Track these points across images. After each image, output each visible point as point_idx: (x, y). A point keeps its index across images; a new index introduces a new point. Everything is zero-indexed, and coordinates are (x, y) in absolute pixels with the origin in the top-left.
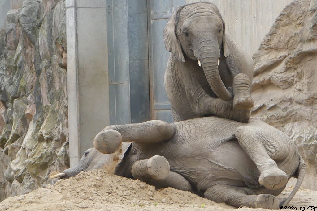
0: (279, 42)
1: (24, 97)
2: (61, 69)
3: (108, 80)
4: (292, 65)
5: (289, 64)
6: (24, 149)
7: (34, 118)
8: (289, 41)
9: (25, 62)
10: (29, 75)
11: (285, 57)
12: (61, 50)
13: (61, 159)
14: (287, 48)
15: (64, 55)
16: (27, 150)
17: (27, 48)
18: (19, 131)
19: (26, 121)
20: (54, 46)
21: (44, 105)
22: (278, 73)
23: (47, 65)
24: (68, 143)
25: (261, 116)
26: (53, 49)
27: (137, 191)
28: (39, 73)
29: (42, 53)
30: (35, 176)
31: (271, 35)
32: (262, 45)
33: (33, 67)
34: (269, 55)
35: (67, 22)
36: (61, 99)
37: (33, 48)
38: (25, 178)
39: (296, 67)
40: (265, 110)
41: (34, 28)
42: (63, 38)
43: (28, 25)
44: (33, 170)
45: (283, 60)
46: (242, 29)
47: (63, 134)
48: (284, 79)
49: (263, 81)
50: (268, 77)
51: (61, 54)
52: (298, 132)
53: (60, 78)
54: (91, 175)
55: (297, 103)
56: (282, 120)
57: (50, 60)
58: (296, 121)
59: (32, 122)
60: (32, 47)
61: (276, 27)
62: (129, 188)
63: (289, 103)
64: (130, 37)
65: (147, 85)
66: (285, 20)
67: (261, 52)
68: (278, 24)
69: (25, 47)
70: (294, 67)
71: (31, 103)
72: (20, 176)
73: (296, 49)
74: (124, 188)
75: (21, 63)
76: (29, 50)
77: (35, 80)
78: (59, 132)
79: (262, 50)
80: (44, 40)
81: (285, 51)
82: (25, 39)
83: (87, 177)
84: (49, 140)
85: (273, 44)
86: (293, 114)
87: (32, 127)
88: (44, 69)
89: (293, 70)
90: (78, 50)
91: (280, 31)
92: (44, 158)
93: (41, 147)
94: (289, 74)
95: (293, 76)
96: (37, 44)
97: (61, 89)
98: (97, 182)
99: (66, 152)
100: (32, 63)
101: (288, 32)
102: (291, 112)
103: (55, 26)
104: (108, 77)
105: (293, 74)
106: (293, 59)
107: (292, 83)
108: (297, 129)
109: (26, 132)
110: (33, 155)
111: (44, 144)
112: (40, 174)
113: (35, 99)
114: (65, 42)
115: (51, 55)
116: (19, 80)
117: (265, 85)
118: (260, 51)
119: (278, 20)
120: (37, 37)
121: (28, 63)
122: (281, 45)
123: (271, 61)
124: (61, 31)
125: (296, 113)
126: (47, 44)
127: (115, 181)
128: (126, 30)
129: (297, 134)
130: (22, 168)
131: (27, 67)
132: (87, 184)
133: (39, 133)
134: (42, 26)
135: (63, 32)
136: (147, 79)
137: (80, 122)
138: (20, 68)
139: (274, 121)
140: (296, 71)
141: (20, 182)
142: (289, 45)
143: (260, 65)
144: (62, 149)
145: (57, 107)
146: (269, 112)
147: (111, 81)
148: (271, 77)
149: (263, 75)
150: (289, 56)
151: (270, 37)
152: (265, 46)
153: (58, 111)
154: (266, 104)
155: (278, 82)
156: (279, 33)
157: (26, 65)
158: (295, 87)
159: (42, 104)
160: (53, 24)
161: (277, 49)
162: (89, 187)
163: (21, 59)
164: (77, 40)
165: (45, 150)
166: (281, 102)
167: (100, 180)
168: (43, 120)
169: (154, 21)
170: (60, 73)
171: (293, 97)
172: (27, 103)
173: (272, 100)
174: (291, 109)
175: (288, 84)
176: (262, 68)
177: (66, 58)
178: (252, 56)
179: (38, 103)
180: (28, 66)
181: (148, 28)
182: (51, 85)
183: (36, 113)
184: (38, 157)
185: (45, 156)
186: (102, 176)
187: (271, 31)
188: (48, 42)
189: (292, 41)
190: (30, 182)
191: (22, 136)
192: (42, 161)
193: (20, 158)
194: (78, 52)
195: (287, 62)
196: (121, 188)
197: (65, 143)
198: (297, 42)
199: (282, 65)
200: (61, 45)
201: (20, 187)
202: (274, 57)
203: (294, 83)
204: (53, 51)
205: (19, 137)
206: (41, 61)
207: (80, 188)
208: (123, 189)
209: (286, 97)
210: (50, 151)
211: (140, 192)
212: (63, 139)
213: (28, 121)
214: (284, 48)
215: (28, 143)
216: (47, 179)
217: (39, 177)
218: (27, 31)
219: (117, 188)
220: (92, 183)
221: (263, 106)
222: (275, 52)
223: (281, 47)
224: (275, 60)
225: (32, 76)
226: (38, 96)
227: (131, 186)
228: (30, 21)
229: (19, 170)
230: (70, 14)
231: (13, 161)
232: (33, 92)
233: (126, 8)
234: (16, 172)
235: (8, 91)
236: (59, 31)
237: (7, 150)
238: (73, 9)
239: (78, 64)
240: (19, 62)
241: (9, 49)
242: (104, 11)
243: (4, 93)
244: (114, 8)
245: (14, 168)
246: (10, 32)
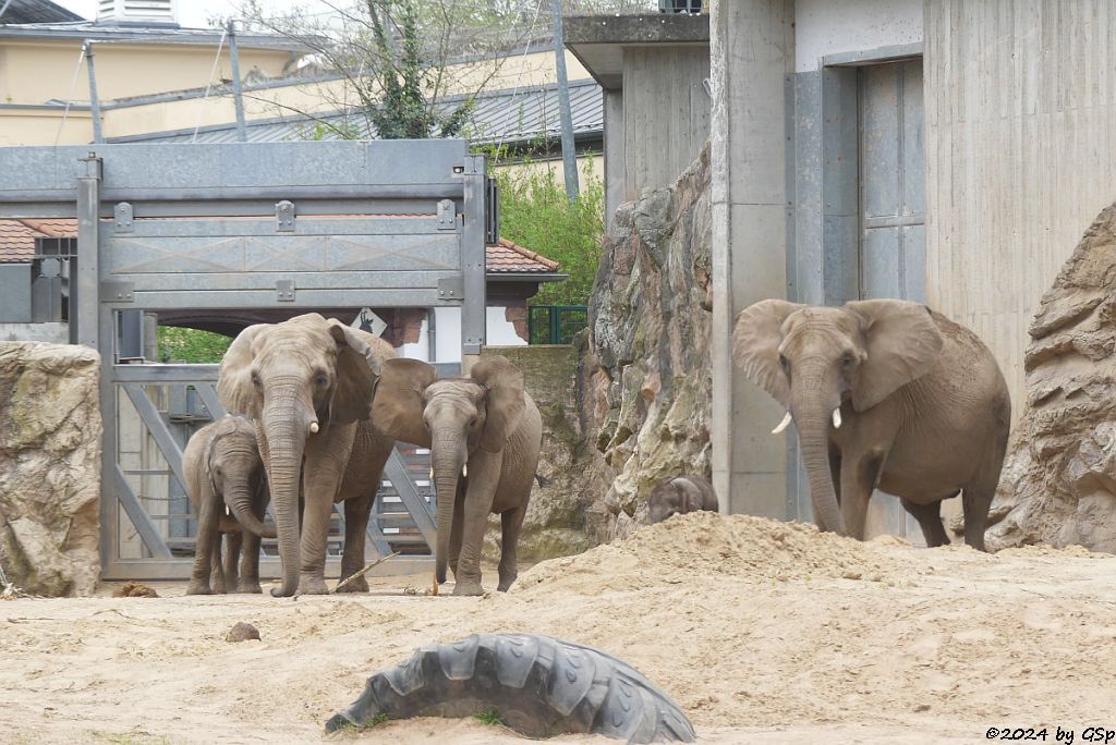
0: (1089, 275)
1: (641, 360)
2: (705, 312)
5: (1106, 315)
6: (638, 454)
7: (656, 397)
8: (1106, 273)
9: (645, 298)
10: (651, 320)
11: (1099, 302)
12: (705, 280)
13: (699, 473)
14: (1104, 287)
15: (708, 288)
16: (641, 454)
17: (649, 273)
18: (631, 424)
19: (643, 403)
20: (692, 271)
21: (676, 375)
22: (1085, 332)
23: (681, 303)
24: (710, 447)
25: (1054, 409)
26: (691, 276)
28: (667, 316)
29: (674, 283)
31: (1075, 261)
32: (1058, 279)
33: (659, 305)
34: (1070, 297)
35: (714, 229)
36: (703, 365)
37: (659, 274)
38: (638, 508)
40: (1061, 397)
41: (660, 237)
42: (707, 258)
43: (651, 231)
45: (1095, 307)
47: (704, 428)
48: (1097, 342)
49: (1059, 346)
50: (1070, 338)
51: (703, 285)
53: (703, 328)
56: (1090, 416)
57: (687, 295)
59: (654, 404)
60: (656, 272)
61: (1085, 246)
63: (1104, 386)
64: (827, 260)
66: (1101, 235)
67: (1057, 292)
68: (1088, 242)
69: (644, 272)
71: (652, 370)
72: (630, 504)
75: (638, 299)
76: (651, 277)
77: (661, 330)
78: (697, 425)
79: (1059, 288)
80: (677, 260)
81: (1099, 291)
82: (645, 256)
84: (680, 438)
85: (1078, 278)
87: (653, 413)
88: (676, 310)
90: (731, 280)
91: (1090, 255)
93: (666, 451)
94: (1105, 335)
96: (664, 267)
97: (704, 347)
99: (707, 461)
100: (657, 299)
101: (1106, 257)
102: (1108, 402)
103: (696, 236)
109: (643, 423)
110: (651, 465)
111: (671, 446)
113: (660, 364)
114: (711, 264)
115: (688, 286)
116: (635, 330)
117: (1062, 353)
118: (1055, 290)
119: (1088, 235)
120: (665, 255)
121: (649, 299)
122: (1093, 280)
123: (1074, 308)
124: (705, 245)
126: (681, 267)
128: (819, 247)
130: (633, 490)
131: (648, 304)
133: (663, 426)
134: (674, 234)
135: (708, 247)
137: (733, 410)
138: (635, 308)
139: (1076, 418)
141: (631, 515)
143: (1053, 316)
144: (702, 455)
145: (696, 381)
146: (1068, 402)
148: (1074, 339)
149: (1059, 335)
150: (1107, 301)
151: (1073, 264)
152: (1064, 281)
153: (697, 388)
154: (1063, 387)
155: (1086, 348)
156: (1089, 258)
157: (646, 302)
159: (671, 373)
160: (693, 231)
161: (1085, 287)
163: (637, 292)
164: (731, 263)
165: (672, 457)
166: (1090, 384)
168: (672, 402)
169: (870, 230)
170: (703, 318)
172: (646, 370)
173: (1074, 380)
175: (1104, 352)
176: (1057, 322)
177: (712, 293)
179: (666, 370)
180: (650, 303)
181: (860, 243)
182: (687, 342)
183: (661, 390)
184: (660, 467)
185: (673, 466)
187: (1075, 253)
188: (684, 264)
191: (635, 430)
193: (631, 472)
195: (1102, 311)
197: (707, 444)
199: (1094, 317)
200: (704, 270)
201: (631, 524)
202: (1079, 303)
204: (691, 281)
205: (631, 434)
206: (672, 295)
209: (1100, 375)
210: (680, 458)
212: (705, 437)
213: (646, 403)
214: (1097, 286)
215: (645, 441)
218: (648, 243)
219: (739, 546)
221: (1058, 391)
222: (1081, 293)
223: (1092, 284)
224: (1082, 307)
225: (656, 323)
226: (665, 357)
228: (653, 225)
229: (628, 493)
230: (719, 215)
231: (619, 477)
232: (657, 351)
233: (820, 206)
234: (622, 497)
235: (615, 349)
236: (701, 245)
237: (610, 455)
238: (725, 207)
239: (733, 305)
240: (634, 298)
241: (617, 273)
242: (780, 212)
243: (607, 352)
244: (799, 206)
245: (620, 490)
246: (619, 244)
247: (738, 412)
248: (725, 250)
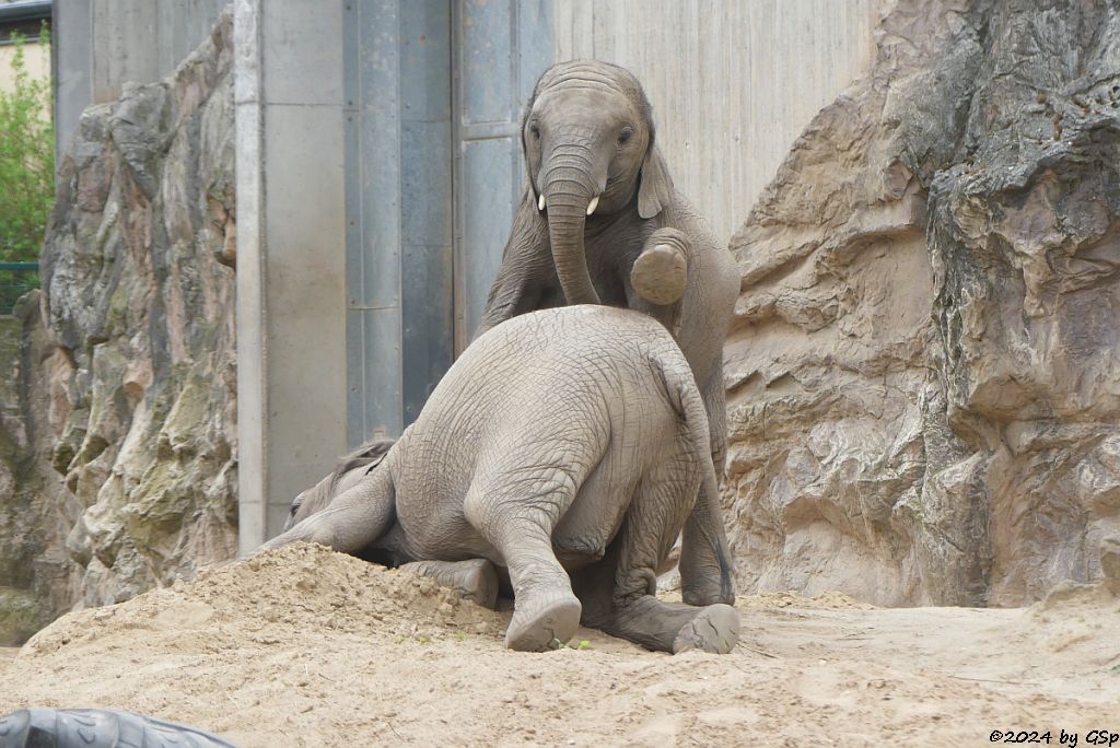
0: (801, 206)
1: (122, 339)
2: (221, 267)
3: (344, 299)
4: (832, 269)
5: (826, 265)
6: (120, 477)
7: (147, 395)
8: (826, 204)
9: (127, 247)
10: (137, 280)
11: (815, 246)
12: (222, 216)
13: (216, 506)
14: (822, 224)
15: (228, 229)
16: (126, 479)
17: (133, 209)
18: (108, 430)
19: (125, 401)
20: (203, 204)
21: (175, 361)
22: (794, 289)
23: (184, 255)
24: (235, 466)
25: (749, 403)
26: (199, 212)
27: (411, 602)
28: (162, 274)
29: (172, 224)
30: (148, 550)
31: (779, 186)
32: (753, 212)
33: (148, 259)
34: (772, 239)
35: (238, 141)
36: (219, 345)
37: (148, 210)
38: (119, 556)
39: (844, 273)
40: (759, 386)
41: (150, 156)
42: (226, 185)
43: (137, 146)
44: (143, 534)
45: (809, 254)
46: (701, 169)
47: (222, 440)
48: (811, 305)
49: (755, 310)
50: (771, 298)
51: (220, 225)
52: (846, 446)
53: (217, 290)
54: (291, 556)
55: (845, 368)
56: (803, 414)
57: (193, 243)
58: (841, 418)
59: (141, 407)
60: (144, 207)
61: (793, 166)
62: (391, 592)
63: (823, 369)
64: (405, 187)
65: (447, 315)
66: (817, 147)
67: (752, 231)
68: (798, 157)
69: (126, 207)
70: (837, 273)
71: (140, 354)
72: (107, 549)
73: (845, 226)
74: (377, 594)
75: (116, 247)
76: (138, 214)
77: (151, 295)
78: (212, 434)
79: (755, 226)
80: (177, 189)
81: (815, 230)
82: (128, 184)
83: (281, 562)
84: (187, 455)
85: (782, 212)
86: (833, 398)
87: (141, 419)
88: (175, 266)
89: (837, 281)
90: (265, 217)
91: (802, 178)
92: (172, 502)
93: (165, 474)
94: (824, 293)
95: (835, 297)
96: (157, 199)
97: (220, 319)
98: (307, 575)
99: (229, 487)
100: (145, 250)
101: (825, 181)
102: (829, 393)
103: (207, 153)
104: (343, 292)
105: (835, 291)
106: (837, 251)
107: (831, 316)
108: (844, 440)
109: (127, 434)
110: (144, 494)
111: (173, 466)
112: (160, 545)
113: (151, 345)
114: (233, 195)
115: (194, 228)
116: (110, 294)
117: (759, 320)
118: (749, 230)
119: (797, 147)
120: (158, 180)
121: (133, 250)
122: (807, 215)
123: (777, 256)
124: (222, 166)
125: (842, 396)
126: (184, 198)
127: (352, 575)
128: (394, 167)
129: (843, 454)
130: (113, 529)
131: (130, 258)
132: (277, 582)
133: (160, 437)
134: (172, 150)
135: (229, 168)
136: (449, 297)
137: (268, 410)
138: (112, 261)
139: (782, 417)
140: (843, 285)
141: (109, 565)
142: (826, 216)
143: (747, 266)
144: (220, 479)
145: (209, 369)
146: (769, 393)
147: (353, 302)
148: (777, 300)
149: (756, 293)
150: (827, 245)
151: (775, 191)
152: (762, 215)
153: (210, 379)
154: (763, 371)
155: (796, 313)
156: (800, 181)
157: (128, 253)
158: (840, 327)
159: (169, 360)
160: (202, 146)
161: (794, 224)
162: (284, 588)
163: (115, 237)
164: (264, 191)
165: (175, 482)
166: (802, 367)
167: (314, 570)
168: (171, 401)
169: (469, 143)
170: (218, 276)
171: (833, 354)
172: (130, 355)
173: (777, 361)
174: (828, 387)
175: (822, 319)
176: (753, 275)
177: (233, 239)
178: (728, 242)
179: (160, 354)
180: (134, 256)
181: (454, 162)
182: (193, 310)
183: (154, 383)
184: (158, 498)
185: (176, 497)
186: (318, 561)
187: (779, 175)
188: (187, 194)
189: (835, 203)
190: (135, 566)
191: (114, 442)
192: (167, 511)
193: (109, 502)
194: (265, 221)
195: (819, 259)
196: (368, 592)
197: (228, 464)
198: (848, 207)
199: (807, 270)
200: (222, 202)
201: (108, 578)
202: (785, 247)
203: (838, 316)
204: (201, 219)
205: (107, 445)
206: (169, 243)
207: (260, 592)
208: (375, 597)
209: (817, 353)
210: (187, 484)
211: (420, 604)
212: (223, 453)
213: (131, 404)
214: (813, 223)
215: (131, 461)
216: (179, 558)
217: (158, 554)
218: (133, 163)
220: (293, 578)
221: (754, 377)
222: (788, 233)
223: (804, 220)
224: (790, 253)
225: (144, 285)
226: (159, 337)
227: (396, 589)
228: (140, 138)
229: (106, 533)
230: (246, 121)
231: (91, 509)
232: (147, 326)
233: (395, 108)
234: (97, 538)
235: (81, 322)
236: (217, 165)
237: (75, 479)
238: (255, 109)
239: (266, 255)
240: (109, 246)
241: (84, 210)
242: (337, 115)
243: (68, 326)
244: (364, 107)
245: (93, 528)
246: (87, 166)
247: (275, 414)
248: (256, 173)
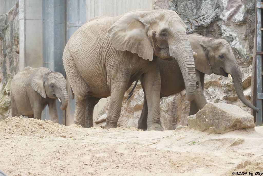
2: (17, 54)
3: (42, 61)
7: (2, 81)
12: (17, 43)
15: (18, 46)
20: (13, 41)
23: (10, 51)
28: (5, 55)
29: (7, 44)
33: (2, 52)
35: (20, 27)
36: (17, 70)
41: (3, 30)
42: (18, 37)
43: (0, 28)
51: (16, 45)
53: (16, 59)
57: (12, 49)
59: (1, 84)
60: (2, 41)
64: (55, 37)
71: (1, 72)
76: (0, 42)
77: (3, 60)
80: (8, 37)
87: (1, 86)
88: (8, 54)
90: (25, 43)
93: (5, 98)
96: (4, 39)
97: (17, 65)
100: (2, 50)
111: (7, 96)
112: (4, 113)
113: (3, 70)
114: (19, 38)
115: (12, 46)
120: (5, 35)
126: (10, 39)
128: (53, 33)
133: (4, 90)
134: (8, 29)
135: (18, 33)
147: (44, 62)
159: (7, 73)
160: (13, 28)
164: (25, 38)
165: (7, 100)
168: (7, 82)
169: (69, 28)
170: (16, 56)
177: (19, 48)
179: (5, 72)
181: (66, 32)
182: (11, 63)
183: (4, 78)
184: (3, 103)
185: (7, 103)
192: (5, 106)
200: (17, 40)
204: (13, 44)
206: (7, 49)
210: (10, 100)
216: (8, 116)
217: (4, 115)
225: (2, 57)
226: (5, 68)
228: (1, 26)
230: (22, 23)
232: (2, 66)
233: (53, 20)
236: (16, 32)
238: (23, 20)
239: (26, 52)
242: (41, 22)
244: (47, 20)
